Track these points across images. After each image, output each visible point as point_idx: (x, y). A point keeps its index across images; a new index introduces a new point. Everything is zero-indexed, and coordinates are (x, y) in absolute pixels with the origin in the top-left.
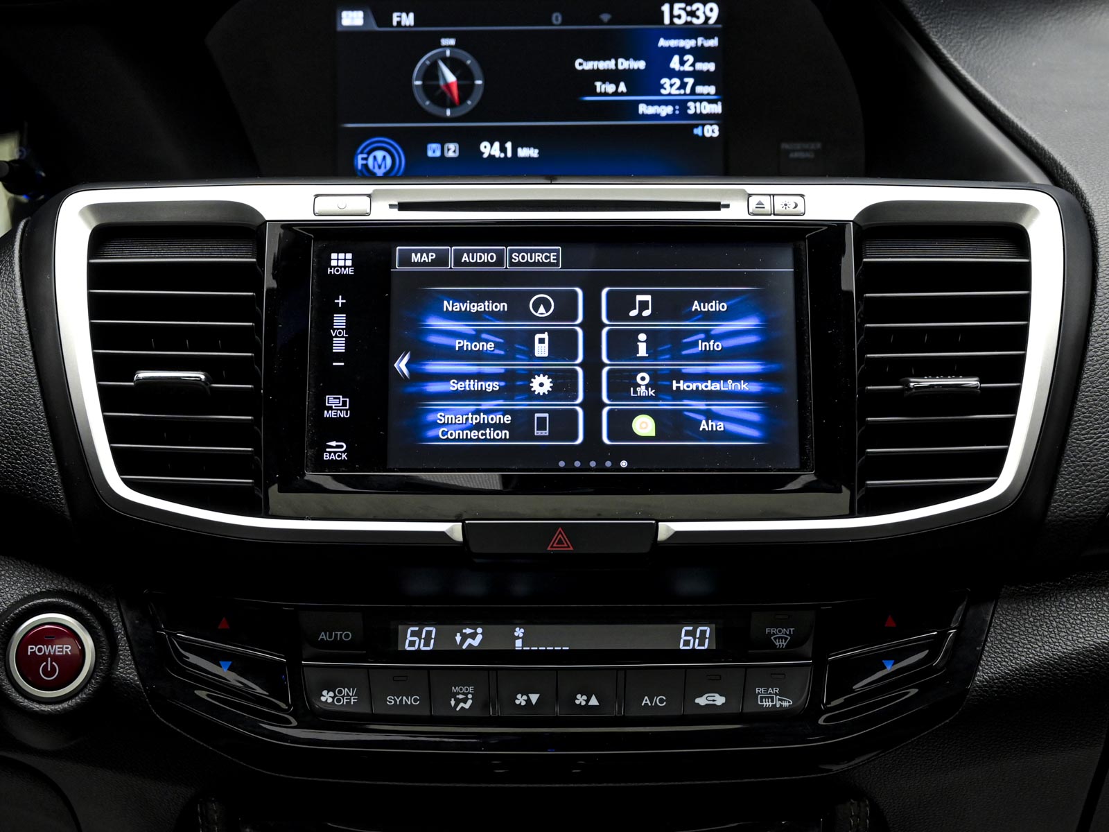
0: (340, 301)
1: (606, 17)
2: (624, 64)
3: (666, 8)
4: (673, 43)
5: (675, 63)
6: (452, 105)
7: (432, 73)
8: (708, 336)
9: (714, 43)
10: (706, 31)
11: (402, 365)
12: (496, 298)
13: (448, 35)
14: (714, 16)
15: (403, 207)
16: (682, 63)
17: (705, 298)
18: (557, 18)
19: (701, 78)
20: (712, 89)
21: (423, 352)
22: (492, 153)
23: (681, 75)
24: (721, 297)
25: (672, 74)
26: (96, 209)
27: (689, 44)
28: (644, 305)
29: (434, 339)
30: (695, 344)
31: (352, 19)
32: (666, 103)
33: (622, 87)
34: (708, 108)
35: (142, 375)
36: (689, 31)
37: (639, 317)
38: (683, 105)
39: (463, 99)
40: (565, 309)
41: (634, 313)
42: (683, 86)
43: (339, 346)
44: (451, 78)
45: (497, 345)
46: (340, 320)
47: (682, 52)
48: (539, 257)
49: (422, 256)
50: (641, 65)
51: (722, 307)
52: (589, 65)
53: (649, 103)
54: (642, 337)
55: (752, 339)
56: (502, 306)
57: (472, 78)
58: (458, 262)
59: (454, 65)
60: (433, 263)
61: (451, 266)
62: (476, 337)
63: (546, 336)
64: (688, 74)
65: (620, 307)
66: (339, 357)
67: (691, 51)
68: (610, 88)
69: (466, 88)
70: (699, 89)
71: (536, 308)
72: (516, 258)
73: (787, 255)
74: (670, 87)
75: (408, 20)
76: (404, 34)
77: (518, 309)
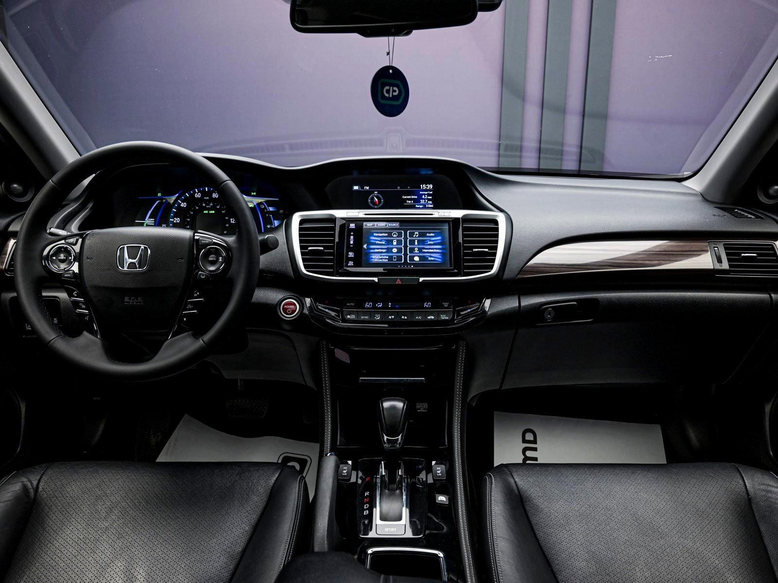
0: (352, 233)
1: (409, 187)
2: (413, 197)
3: (421, 186)
4: (423, 193)
5: (423, 197)
6: (377, 205)
7: (372, 199)
8: (430, 241)
9: (431, 193)
10: (430, 190)
11: (365, 246)
12: (385, 233)
13: (376, 191)
14: (431, 187)
15: (365, 214)
16: (425, 197)
17: (430, 233)
18: (399, 188)
19: (429, 200)
20: (431, 202)
21: (370, 244)
23: (425, 199)
24: (433, 233)
25: (423, 199)
26: (301, 216)
27: (426, 193)
28: (417, 234)
29: (372, 241)
30: (427, 242)
31: (356, 188)
32: (422, 205)
33: (412, 202)
34: (430, 206)
35: (310, 248)
36: (426, 190)
37: (415, 237)
38: (425, 205)
39: (379, 204)
40: (400, 235)
41: (414, 236)
42: (425, 201)
43: (352, 242)
44: (376, 200)
45: (385, 242)
46: (352, 237)
47: (425, 194)
48: (394, 225)
49: (369, 225)
50: (416, 197)
51: (433, 235)
52: (405, 197)
53: (418, 205)
54: (416, 241)
55: (440, 241)
56: (386, 235)
57: (381, 200)
58: (377, 226)
59: (377, 197)
60: (372, 226)
61: (376, 227)
62: (381, 241)
63: (396, 241)
64: (426, 199)
65: (411, 235)
66: (352, 245)
67: (427, 194)
68: (410, 202)
69: (380, 202)
70: (428, 202)
71: (394, 235)
72: (389, 225)
73: (447, 225)
74: (422, 202)
75: (368, 188)
76: (367, 191)
77: (390, 235)
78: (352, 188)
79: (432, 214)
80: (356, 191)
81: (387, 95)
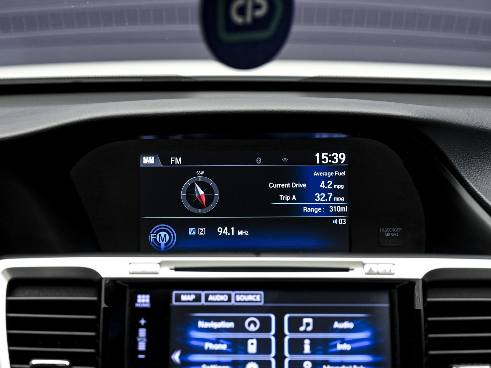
0: (143, 322)
1: (285, 160)
2: (295, 185)
3: (318, 155)
4: (321, 174)
5: (323, 185)
6: (202, 207)
7: (191, 189)
8: (343, 341)
9: (343, 174)
10: (339, 168)
11: (176, 357)
12: (228, 319)
13: (200, 169)
14: (344, 159)
15: (177, 269)
16: (326, 185)
17: (341, 320)
18: (259, 160)
19: (337, 193)
20: (342, 199)
21: (187, 350)
22: (224, 233)
23: (326, 191)
24: (350, 320)
25: (321, 190)
26: (11, 270)
27: (331, 174)
28: (308, 324)
29: (194, 343)
30: (335, 346)
31: (148, 160)
32: (318, 206)
33: (294, 198)
34: (341, 209)
35: (35, 362)
36: (330, 168)
37: (305, 331)
38: (327, 207)
39: (208, 204)
40: (265, 326)
41: (302, 329)
42: (327, 197)
43: (142, 346)
44: (201, 192)
45: (229, 347)
46: (142, 332)
47: (326, 179)
48: (250, 298)
49: (187, 297)
50: (305, 185)
51: (350, 325)
52: (276, 186)
53: (309, 206)
54: (307, 342)
55: (366, 343)
56: (231, 325)
57: (213, 193)
58: (207, 300)
59: (203, 185)
60: (194, 301)
61: (203, 302)
62: (217, 341)
63: (255, 341)
64: (330, 190)
65: (295, 325)
66: (142, 352)
67: (331, 178)
68: (288, 198)
69: (209, 199)
70: (335, 199)
71: (249, 324)
72: (239, 298)
73: (386, 297)
74: (320, 197)
75: (179, 161)
76: (176, 169)
77: (240, 327)
78: (138, 160)
79: (347, 270)
80: (149, 168)
81: (238, 20)
